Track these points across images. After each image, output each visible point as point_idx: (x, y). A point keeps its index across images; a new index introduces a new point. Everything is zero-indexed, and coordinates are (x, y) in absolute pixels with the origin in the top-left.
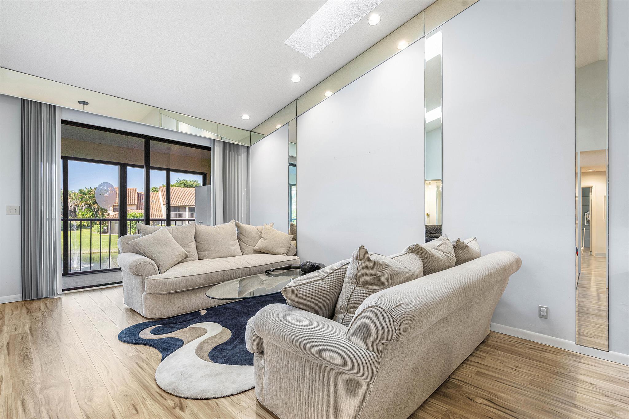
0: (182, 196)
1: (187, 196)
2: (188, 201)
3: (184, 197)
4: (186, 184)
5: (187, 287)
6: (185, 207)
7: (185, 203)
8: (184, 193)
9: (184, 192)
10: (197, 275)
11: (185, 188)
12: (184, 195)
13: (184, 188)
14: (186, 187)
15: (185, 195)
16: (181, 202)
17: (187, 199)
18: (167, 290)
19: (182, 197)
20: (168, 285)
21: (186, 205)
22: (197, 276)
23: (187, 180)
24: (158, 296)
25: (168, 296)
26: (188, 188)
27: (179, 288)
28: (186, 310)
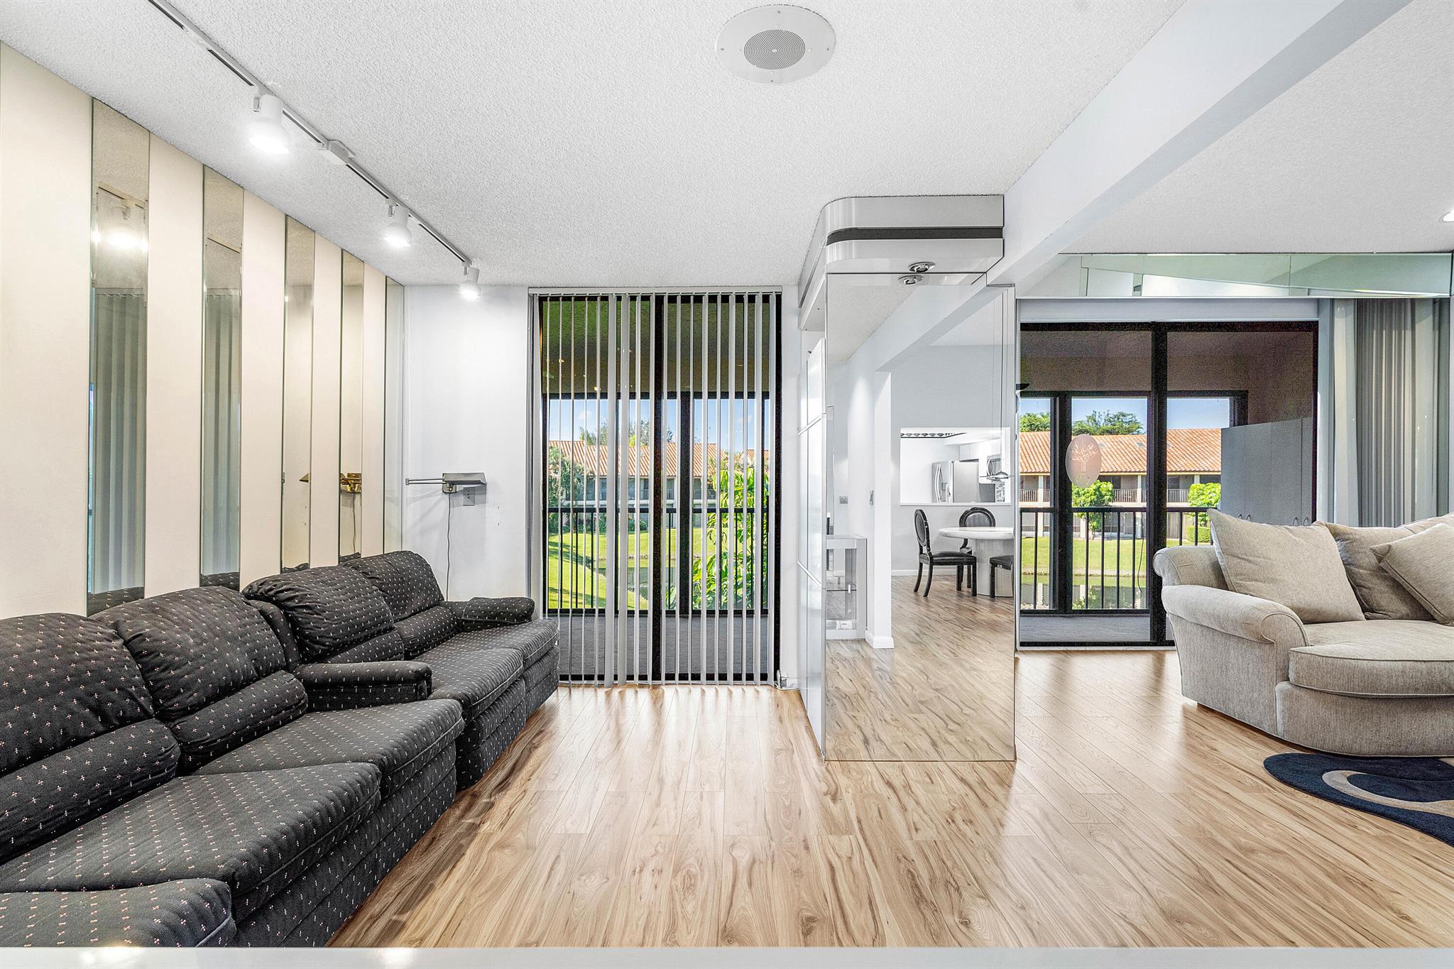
0: (1028, 450)
1: (1041, 451)
2: (1042, 462)
3: (1034, 453)
4: (1033, 424)
5: (1416, 690)
6: (1036, 478)
7: (1036, 466)
8: (1034, 445)
9: (1032, 441)
10: (1442, 661)
11: (1032, 433)
12: (1032, 450)
13: (1028, 433)
14: (1034, 430)
15: (1035, 448)
16: (1027, 465)
17: (1040, 457)
18: (1364, 688)
19: (1030, 453)
20: (1368, 677)
21: (1039, 472)
22: (1443, 663)
23: (1035, 413)
24: (1335, 697)
25: (1361, 703)
26: (1039, 433)
27: (1397, 689)
28: (1407, 748)
